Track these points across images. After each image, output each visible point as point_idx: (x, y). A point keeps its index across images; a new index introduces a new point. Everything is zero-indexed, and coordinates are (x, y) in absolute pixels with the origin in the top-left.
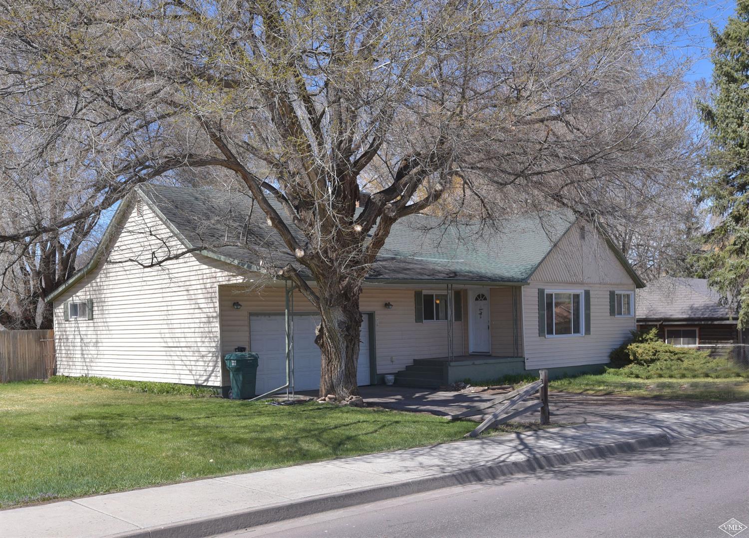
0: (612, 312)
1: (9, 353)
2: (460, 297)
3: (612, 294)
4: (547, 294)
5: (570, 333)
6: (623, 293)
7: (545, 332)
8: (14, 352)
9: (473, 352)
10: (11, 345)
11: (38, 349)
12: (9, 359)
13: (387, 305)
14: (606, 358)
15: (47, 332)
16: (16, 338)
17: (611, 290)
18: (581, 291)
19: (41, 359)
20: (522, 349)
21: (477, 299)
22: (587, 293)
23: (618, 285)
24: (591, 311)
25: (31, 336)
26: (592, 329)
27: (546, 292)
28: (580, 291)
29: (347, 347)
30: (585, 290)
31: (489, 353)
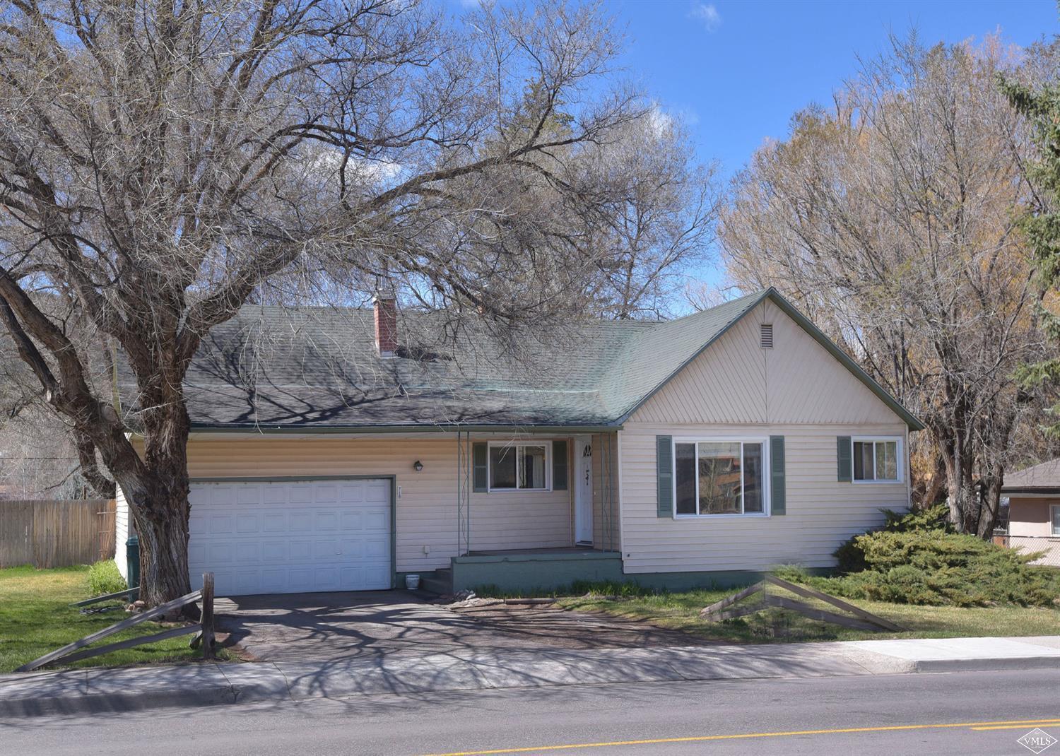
0: (843, 475)
1: (58, 530)
2: (562, 451)
3: (843, 443)
4: (678, 446)
5: (737, 510)
6: (875, 440)
7: (671, 510)
8: (64, 528)
9: (582, 542)
10: (61, 520)
11: (95, 525)
12: (58, 536)
13: (417, 464)
14: (830, 558)
15: (106, 503)
16: (68, 511)
17: (843, 433)
18: (765, 438)
19: (98, 538)
20: (618, 537)
21: (585, 455)
22: (778, 444)
23: (860, 425)
24: (787, 473)
25: (87, 507)
26: (788, 505)
27: (675, 441)
28: (763, 438)
29: (155, 530)
30: (771, 437)
31: (590, 542)
